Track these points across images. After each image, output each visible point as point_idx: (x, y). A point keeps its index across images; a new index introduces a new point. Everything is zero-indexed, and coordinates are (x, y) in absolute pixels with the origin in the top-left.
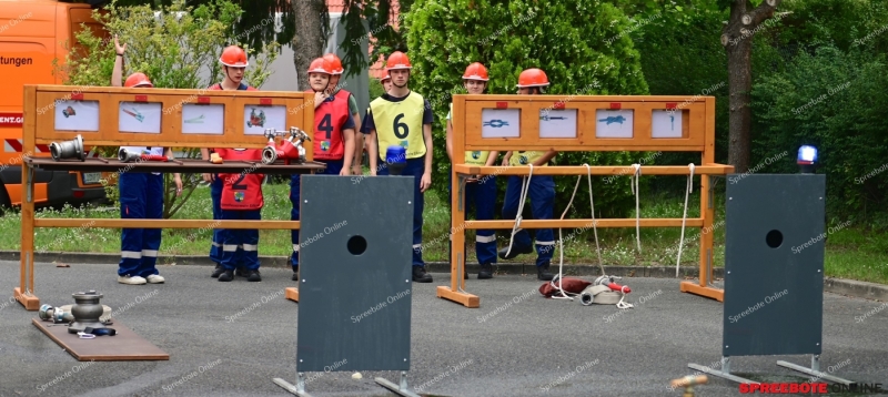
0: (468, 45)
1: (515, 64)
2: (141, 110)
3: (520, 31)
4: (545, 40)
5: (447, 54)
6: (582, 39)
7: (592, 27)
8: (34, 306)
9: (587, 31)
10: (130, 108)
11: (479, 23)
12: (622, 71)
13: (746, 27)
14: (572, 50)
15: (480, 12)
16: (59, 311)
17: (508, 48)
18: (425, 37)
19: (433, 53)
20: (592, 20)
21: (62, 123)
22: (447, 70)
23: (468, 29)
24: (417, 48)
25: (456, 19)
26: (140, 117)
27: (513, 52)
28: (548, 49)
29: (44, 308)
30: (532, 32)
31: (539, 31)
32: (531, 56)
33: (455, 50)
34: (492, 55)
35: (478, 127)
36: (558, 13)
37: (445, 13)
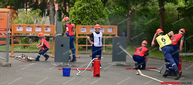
0: (79, 17)
1: (87, 20)
2: (29, 28)
3: (88, 15)
4: (92, 16)
5: (76, 19)
6: (98, 16)
7: (100, 14)
8: (14, 57)
9: (99, 15)
10: (27, 28)
11: (81, 13)
12: (105, 21)
13: (130, 13)
14: (97, 18)
15: (81, 12)
16: (19, 57)
17: (86, 18)
18: (72, 16)
19: (73, 18)
20: (100, 13)
21: (18, 30)
22: (76, 21)
23: (79, 14)
24: (71, 18)
25: (77, 13)
26: (29, 29)
27: (87, 18)
28: (93, 18)
29: (17, 56)
30: (90, 15)
31: (91, 15)
32: (90, 19)
33: (77, 18)
34: (83, 19)
35: (80, 31)
36: (94, 12)
37: (76, 12)
